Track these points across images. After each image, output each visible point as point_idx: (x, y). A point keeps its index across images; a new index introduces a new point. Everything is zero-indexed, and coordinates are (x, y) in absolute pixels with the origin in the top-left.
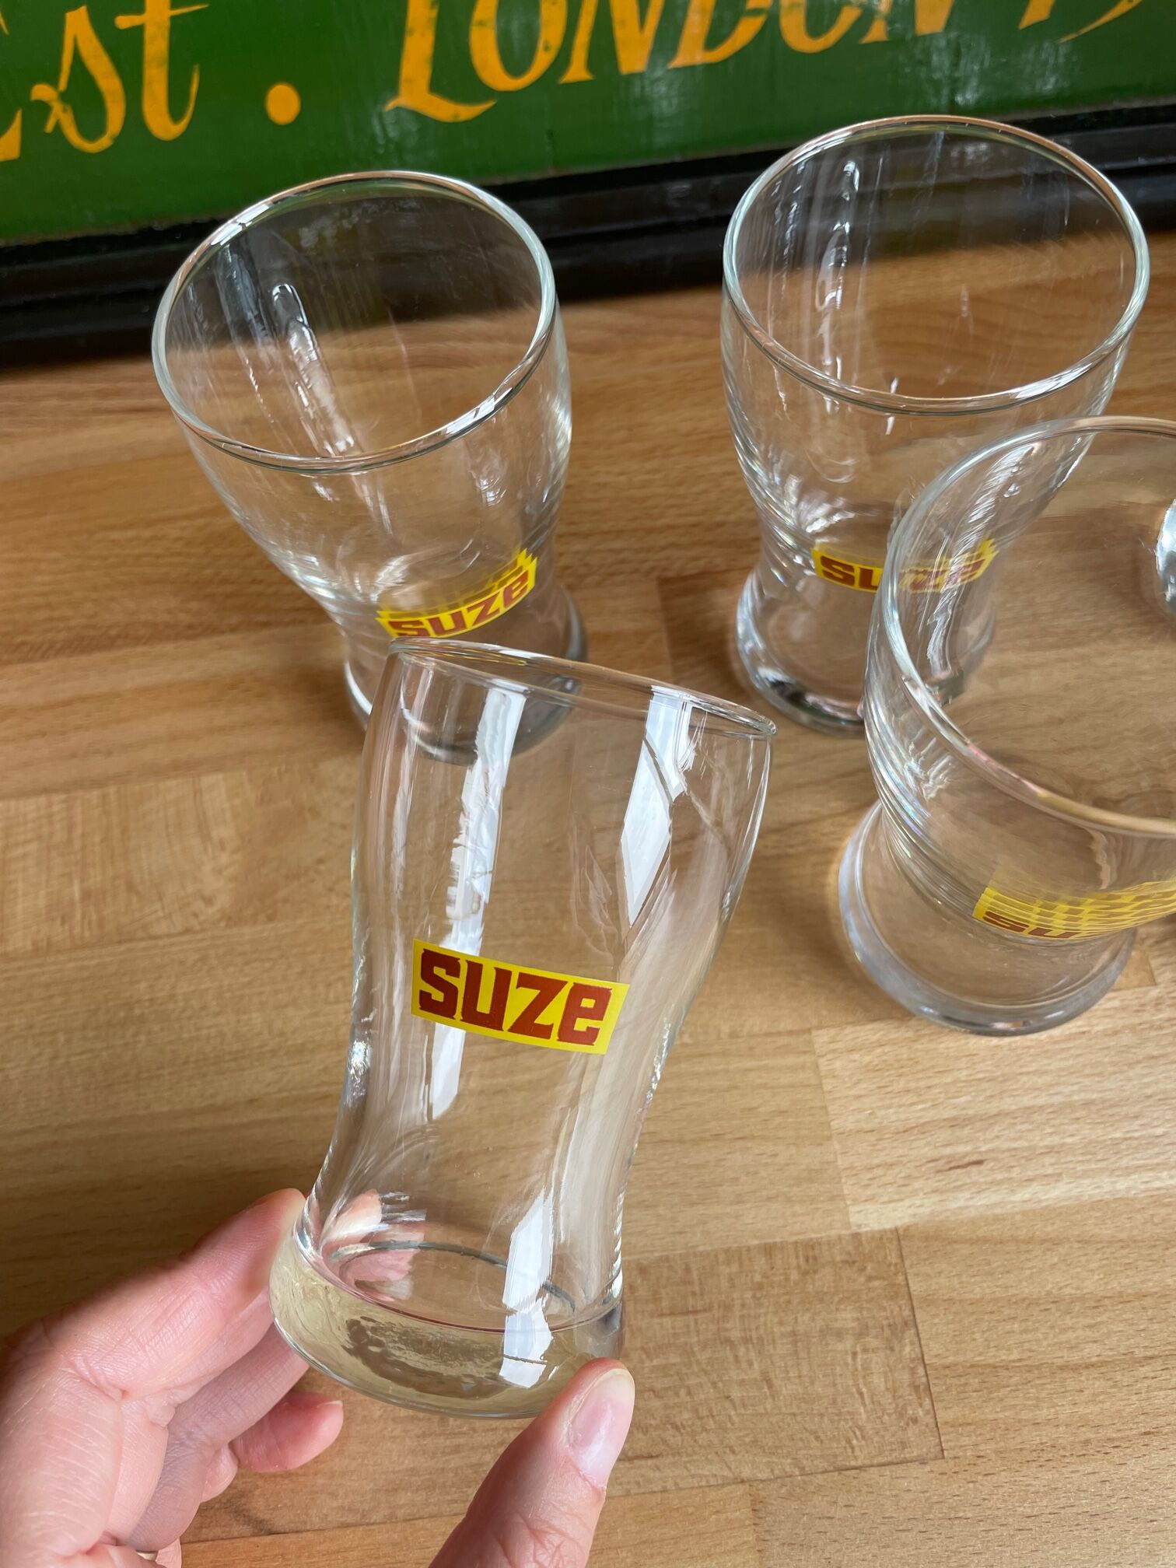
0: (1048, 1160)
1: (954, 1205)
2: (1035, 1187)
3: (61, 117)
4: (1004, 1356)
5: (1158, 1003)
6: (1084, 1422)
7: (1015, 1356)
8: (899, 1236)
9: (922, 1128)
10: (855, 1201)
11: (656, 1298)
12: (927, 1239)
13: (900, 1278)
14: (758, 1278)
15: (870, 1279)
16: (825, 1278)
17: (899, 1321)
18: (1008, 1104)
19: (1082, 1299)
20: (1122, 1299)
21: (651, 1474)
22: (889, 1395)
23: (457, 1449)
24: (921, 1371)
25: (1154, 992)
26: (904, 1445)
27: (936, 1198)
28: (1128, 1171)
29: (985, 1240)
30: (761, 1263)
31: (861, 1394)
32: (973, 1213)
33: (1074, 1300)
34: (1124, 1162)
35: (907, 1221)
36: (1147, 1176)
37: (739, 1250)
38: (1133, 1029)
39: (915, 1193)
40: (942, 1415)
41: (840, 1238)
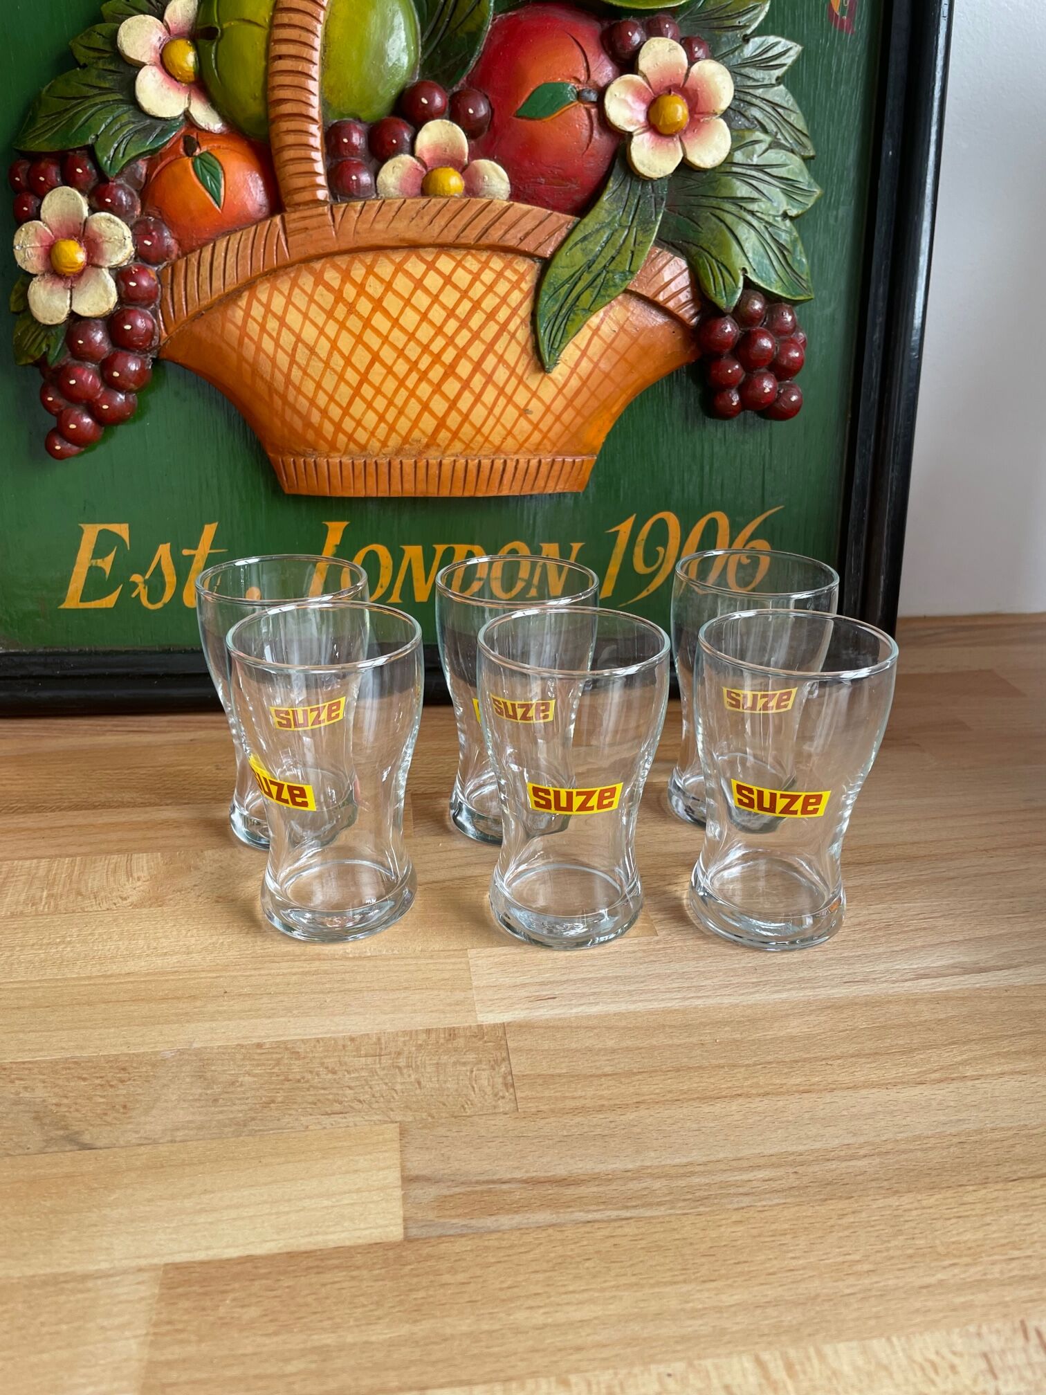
0: (591, 997)
1: (537, 1014)
2: (583, 1007)
3: (142, 591)
4: (558, 1071)
5: (658, 942)
6: (601, 1097)
7: (564, 1071)
8: (504, 1026)
9: (524, 985)
10: (481, 1012)
11: (358, 1049)
12: (521, 1026)
13: (503, 1042)
14: (420, 1042)
15: (486, 1042)
16: (460, 1042)
17: (500, 1058)
18: (572, 977)
19: (605, 1049)
20: (628, 1049)
21: (340, 1120)
22: (490, 1088)
23: (221, 1112)
24: (510, 1078)
25: (656, 938)
26: (495, 1107)
27: (528, 1011)
28: (635, 1002)
29: (553, 1027)
30: (424, 1036)
31: (473, 1087)
32: (548, 1017)
33: (600, 1050)
34: (634, 998)
35: (510, 1020)
36: (646, 1004)
37: (411, 1032)
38: (644, 951)
39: (515, 1009)
40: (519, 1094)
41: (470, 1027)
